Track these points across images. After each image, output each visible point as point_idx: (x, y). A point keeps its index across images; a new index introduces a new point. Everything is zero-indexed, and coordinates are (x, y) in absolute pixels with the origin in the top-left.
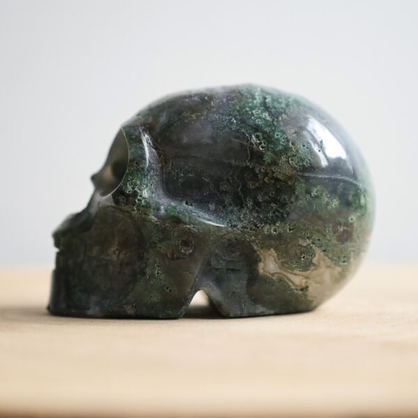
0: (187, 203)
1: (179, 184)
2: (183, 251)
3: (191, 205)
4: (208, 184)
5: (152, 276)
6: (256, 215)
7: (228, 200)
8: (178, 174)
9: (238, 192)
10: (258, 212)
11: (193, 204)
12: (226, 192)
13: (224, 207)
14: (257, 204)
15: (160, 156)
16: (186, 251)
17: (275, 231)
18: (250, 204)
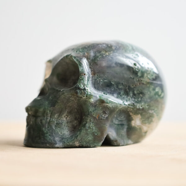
0: (104, 93)
1: (100, 85)
2: (103, 116)
3: (106, 94)
4: (113, 85)
5: (89, 127)
6: (133, 99)
7: (122, 93)
8: (100, 80)
9: (126, 89)
10: (135, 98)
11: (107, 94)
12: (121, 89)
13: (121, 96)
14: (134, 94)
15: (92, 72)
16: (104, 116)
17: (141, 106)
18: (131, 95)
